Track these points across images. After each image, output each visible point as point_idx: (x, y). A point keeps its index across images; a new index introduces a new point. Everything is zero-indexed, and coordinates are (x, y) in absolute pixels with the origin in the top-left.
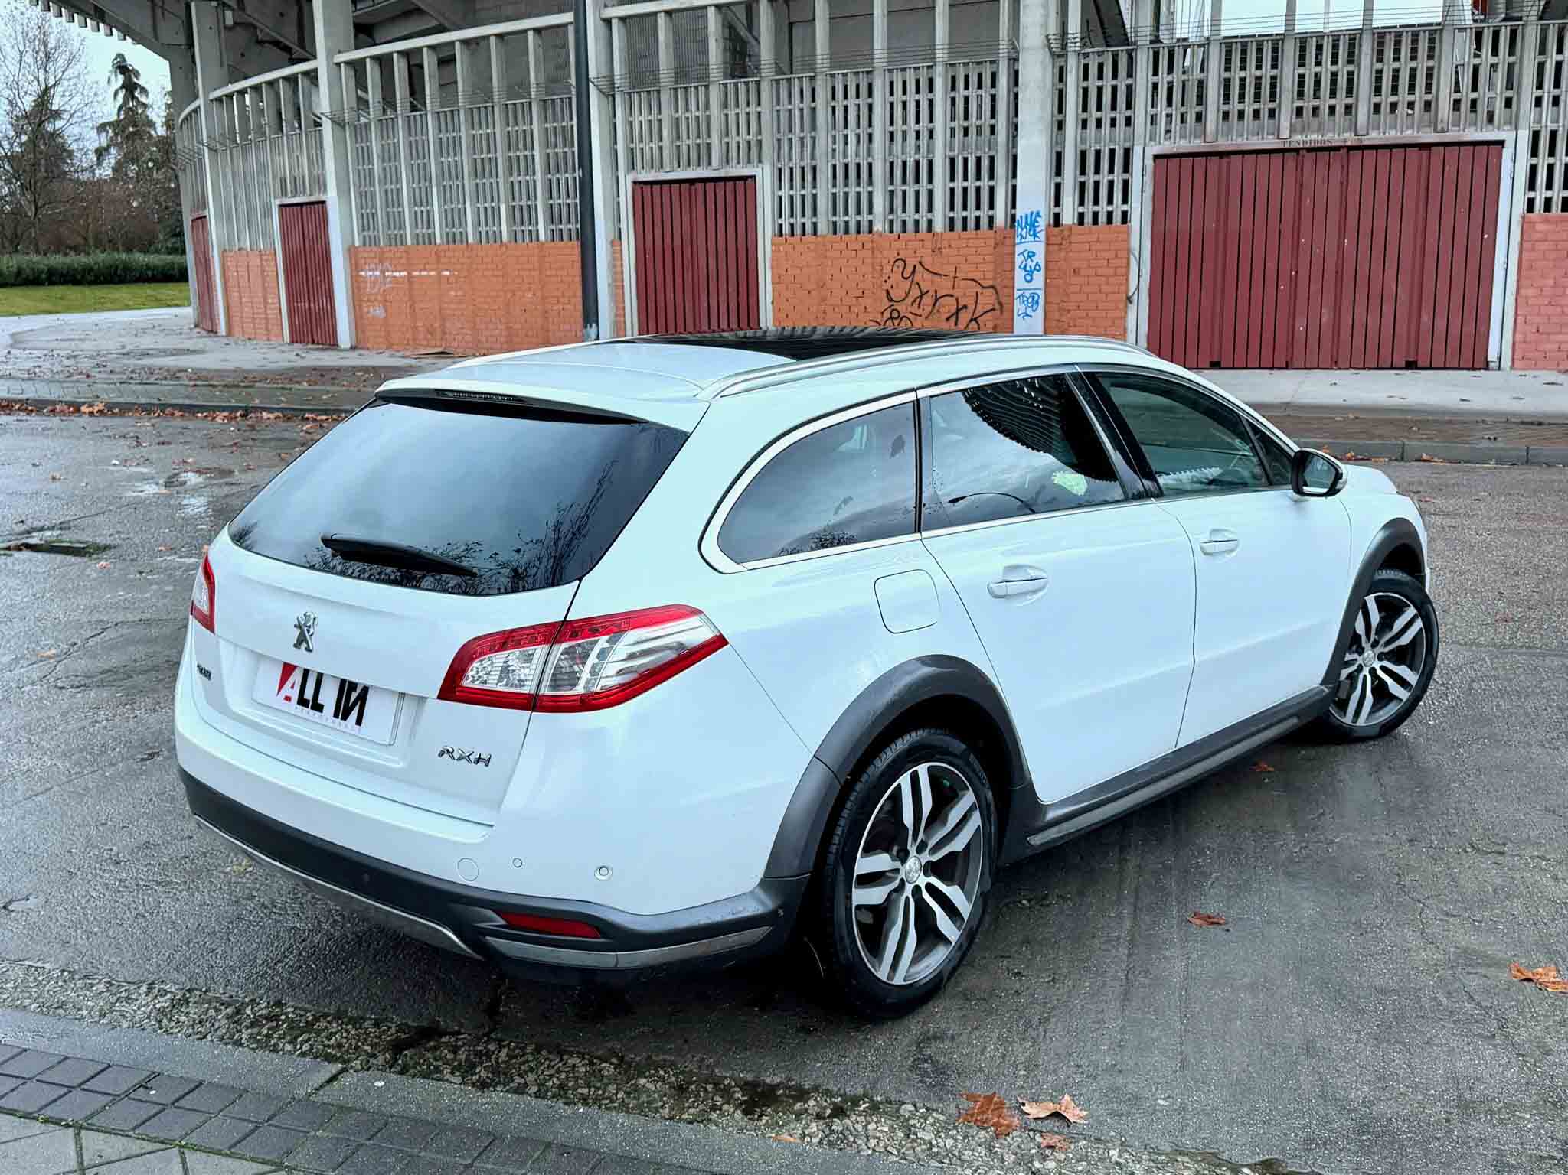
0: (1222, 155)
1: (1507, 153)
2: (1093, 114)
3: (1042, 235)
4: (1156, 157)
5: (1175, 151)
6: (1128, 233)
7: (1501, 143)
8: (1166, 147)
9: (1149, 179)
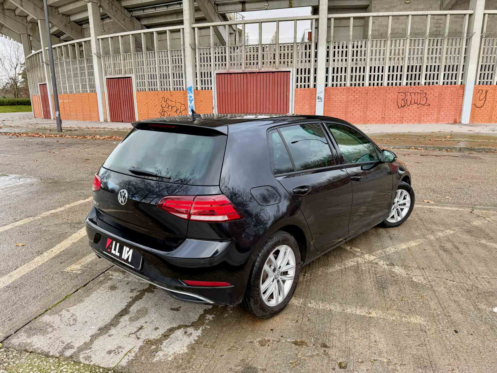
0: (230, 74)
1: (291, 74)
2: (203, 63)
3: (193, 92)
4: (217, 74)
5: (220, 73)
6: (212, 92)
7: (290, 72)
8: (219, 72)
9: (215, 79)
